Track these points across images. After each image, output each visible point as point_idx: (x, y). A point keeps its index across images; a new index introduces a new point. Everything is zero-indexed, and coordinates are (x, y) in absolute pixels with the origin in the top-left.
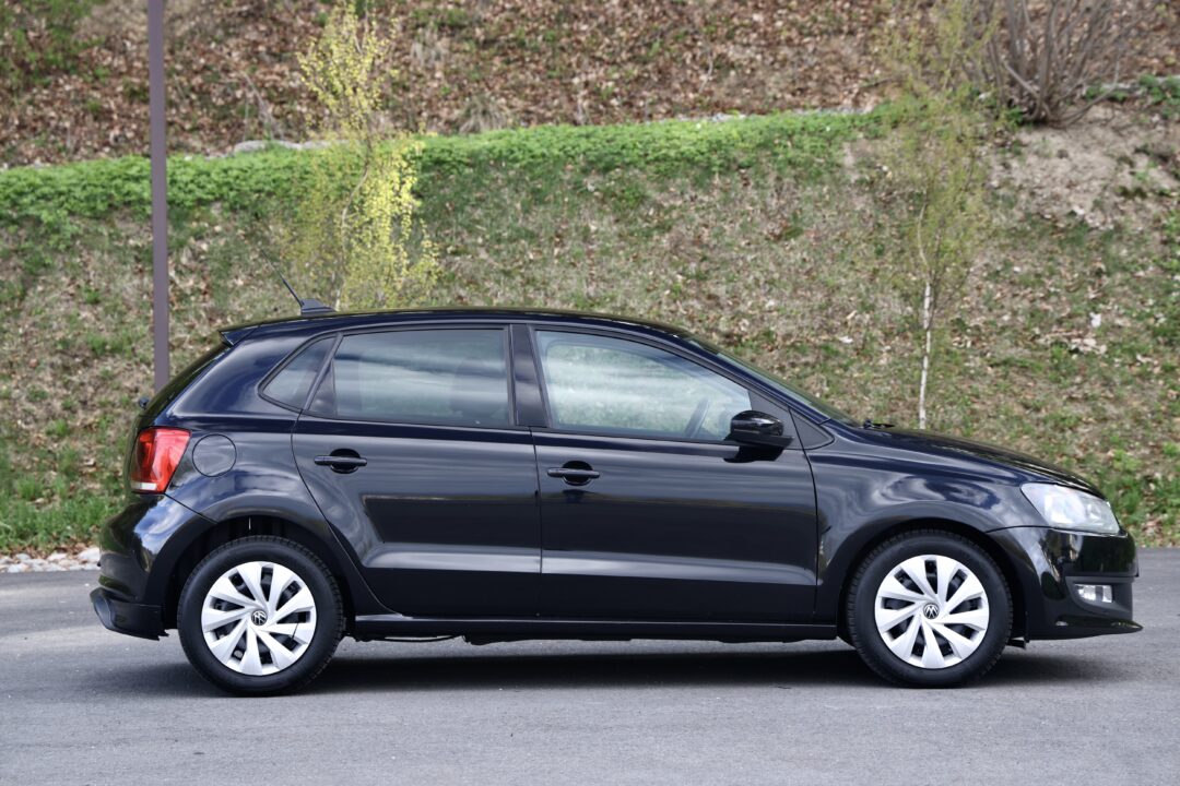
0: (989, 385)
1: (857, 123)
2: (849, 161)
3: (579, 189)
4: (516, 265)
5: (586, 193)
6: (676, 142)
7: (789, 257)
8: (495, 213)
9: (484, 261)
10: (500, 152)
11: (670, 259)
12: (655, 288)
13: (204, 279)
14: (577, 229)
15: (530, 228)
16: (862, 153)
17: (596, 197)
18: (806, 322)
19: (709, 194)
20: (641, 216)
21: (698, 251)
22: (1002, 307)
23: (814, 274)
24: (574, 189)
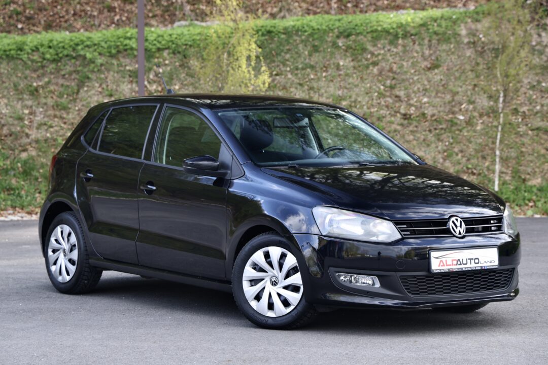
0: (530, 140)
1: (468, 14)
2: (464, 32)
3: (335, 45)
4: (305, 81)
5: (338, 47)
6: (381, 23)
7: (434, 78)
8: (296, 56)
9: (289, 79)
10: (298, 27)
11: (378, 79)
12: (370, 92)
13: (160, 85)
14: (334, 64)
15: (312, 63)
16: (470, 29)
17: (343, 49)
18: (442, 109)
19: (396, 47)
20: (364, 58)
21: (391, 75)
22: (536, 103)
23: (446, 86)
24: (333, 45)
